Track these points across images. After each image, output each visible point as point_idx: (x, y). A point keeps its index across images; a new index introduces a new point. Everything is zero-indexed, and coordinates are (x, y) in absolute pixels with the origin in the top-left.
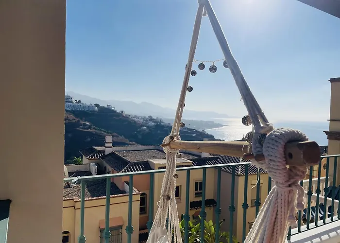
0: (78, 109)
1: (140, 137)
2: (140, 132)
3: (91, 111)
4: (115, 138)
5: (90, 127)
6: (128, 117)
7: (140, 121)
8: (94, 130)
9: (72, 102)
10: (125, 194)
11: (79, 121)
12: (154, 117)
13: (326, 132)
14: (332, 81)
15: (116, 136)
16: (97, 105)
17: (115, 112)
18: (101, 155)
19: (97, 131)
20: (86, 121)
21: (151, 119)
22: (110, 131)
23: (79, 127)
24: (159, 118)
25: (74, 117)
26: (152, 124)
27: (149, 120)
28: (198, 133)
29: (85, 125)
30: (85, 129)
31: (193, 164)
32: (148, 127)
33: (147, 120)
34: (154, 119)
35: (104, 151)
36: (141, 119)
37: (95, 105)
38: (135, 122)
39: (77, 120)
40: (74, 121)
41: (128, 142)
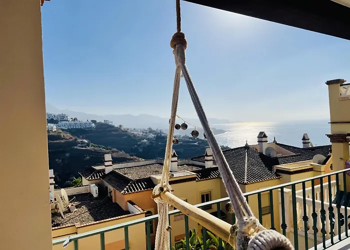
0: (75, 127)
1: (141, 150)
2: (140, 145)
3: (88, 128)
4: (115, 153)
5: (88, 145)
6: (126, 131)
7: (139, 133)
8: (93, 147)
9: (67, 121)
10: (129, 215)
11: (76, 139)
12: (154, 129)
13: (328, 136)
14: (329, 83)
15: (116, 152)
16: (94, 122)
17: (113, 127)
18: (102, 174)
19: (96, 148)
20: (83, 138)
21: (151, 131)
22: (109, 147)
23: (76, 146)
24: (159, 129)
25: (71, 136)
26: (152, 136)
27: (149, 132)
28: (200, 142)
29: (82, 143)
30: (82, 147)
31: (197, 175)
32: (148, 139)
33: (146, 133)
34: (154, 131)
35: (104, 170)
36: (141, 131)
37: (91, 121)
38: (135, 136)
39: (74, 138)
40: (71, 140)
41: (128, 156)
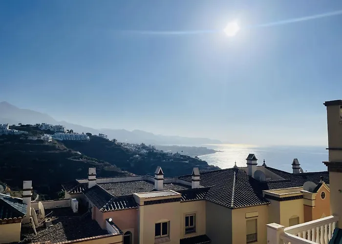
0: (70, 139)
1: (132, 165)
2: (132, 160)
3: (83, 140)
4: (106, 167)
5: (81, 157)
6: (120, 146)
7: (132, 149)
8: (85, 160)
9: (64, 132)
11: (70, 151)
12: (147, 145)
13: (325, 163)
14: (327, 104)
15: (109, 165)
16: (89, 134)
17: (107, 140)
18: (84, 189)
19: (89, 161)
20: (77, 150)
21: (144, 147)
22: (101, 161)
23: (69, 157)
24: (152, 145)
25: (65, 148)
26: (144, 151)
27: (142, 148)
28: (191, 160)
29: (76, 155)
30: (75, 158)
31: (183, 196)
32: (140, 155)
33: (139, 148)
34: (147, 147)
35: (87, 184)
36: (134, 146)
37: (87, 134)
38: (128, 150)
39: (68, 150)
40: (65, 151)
41: (120, 171)
